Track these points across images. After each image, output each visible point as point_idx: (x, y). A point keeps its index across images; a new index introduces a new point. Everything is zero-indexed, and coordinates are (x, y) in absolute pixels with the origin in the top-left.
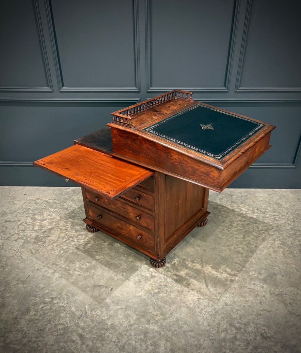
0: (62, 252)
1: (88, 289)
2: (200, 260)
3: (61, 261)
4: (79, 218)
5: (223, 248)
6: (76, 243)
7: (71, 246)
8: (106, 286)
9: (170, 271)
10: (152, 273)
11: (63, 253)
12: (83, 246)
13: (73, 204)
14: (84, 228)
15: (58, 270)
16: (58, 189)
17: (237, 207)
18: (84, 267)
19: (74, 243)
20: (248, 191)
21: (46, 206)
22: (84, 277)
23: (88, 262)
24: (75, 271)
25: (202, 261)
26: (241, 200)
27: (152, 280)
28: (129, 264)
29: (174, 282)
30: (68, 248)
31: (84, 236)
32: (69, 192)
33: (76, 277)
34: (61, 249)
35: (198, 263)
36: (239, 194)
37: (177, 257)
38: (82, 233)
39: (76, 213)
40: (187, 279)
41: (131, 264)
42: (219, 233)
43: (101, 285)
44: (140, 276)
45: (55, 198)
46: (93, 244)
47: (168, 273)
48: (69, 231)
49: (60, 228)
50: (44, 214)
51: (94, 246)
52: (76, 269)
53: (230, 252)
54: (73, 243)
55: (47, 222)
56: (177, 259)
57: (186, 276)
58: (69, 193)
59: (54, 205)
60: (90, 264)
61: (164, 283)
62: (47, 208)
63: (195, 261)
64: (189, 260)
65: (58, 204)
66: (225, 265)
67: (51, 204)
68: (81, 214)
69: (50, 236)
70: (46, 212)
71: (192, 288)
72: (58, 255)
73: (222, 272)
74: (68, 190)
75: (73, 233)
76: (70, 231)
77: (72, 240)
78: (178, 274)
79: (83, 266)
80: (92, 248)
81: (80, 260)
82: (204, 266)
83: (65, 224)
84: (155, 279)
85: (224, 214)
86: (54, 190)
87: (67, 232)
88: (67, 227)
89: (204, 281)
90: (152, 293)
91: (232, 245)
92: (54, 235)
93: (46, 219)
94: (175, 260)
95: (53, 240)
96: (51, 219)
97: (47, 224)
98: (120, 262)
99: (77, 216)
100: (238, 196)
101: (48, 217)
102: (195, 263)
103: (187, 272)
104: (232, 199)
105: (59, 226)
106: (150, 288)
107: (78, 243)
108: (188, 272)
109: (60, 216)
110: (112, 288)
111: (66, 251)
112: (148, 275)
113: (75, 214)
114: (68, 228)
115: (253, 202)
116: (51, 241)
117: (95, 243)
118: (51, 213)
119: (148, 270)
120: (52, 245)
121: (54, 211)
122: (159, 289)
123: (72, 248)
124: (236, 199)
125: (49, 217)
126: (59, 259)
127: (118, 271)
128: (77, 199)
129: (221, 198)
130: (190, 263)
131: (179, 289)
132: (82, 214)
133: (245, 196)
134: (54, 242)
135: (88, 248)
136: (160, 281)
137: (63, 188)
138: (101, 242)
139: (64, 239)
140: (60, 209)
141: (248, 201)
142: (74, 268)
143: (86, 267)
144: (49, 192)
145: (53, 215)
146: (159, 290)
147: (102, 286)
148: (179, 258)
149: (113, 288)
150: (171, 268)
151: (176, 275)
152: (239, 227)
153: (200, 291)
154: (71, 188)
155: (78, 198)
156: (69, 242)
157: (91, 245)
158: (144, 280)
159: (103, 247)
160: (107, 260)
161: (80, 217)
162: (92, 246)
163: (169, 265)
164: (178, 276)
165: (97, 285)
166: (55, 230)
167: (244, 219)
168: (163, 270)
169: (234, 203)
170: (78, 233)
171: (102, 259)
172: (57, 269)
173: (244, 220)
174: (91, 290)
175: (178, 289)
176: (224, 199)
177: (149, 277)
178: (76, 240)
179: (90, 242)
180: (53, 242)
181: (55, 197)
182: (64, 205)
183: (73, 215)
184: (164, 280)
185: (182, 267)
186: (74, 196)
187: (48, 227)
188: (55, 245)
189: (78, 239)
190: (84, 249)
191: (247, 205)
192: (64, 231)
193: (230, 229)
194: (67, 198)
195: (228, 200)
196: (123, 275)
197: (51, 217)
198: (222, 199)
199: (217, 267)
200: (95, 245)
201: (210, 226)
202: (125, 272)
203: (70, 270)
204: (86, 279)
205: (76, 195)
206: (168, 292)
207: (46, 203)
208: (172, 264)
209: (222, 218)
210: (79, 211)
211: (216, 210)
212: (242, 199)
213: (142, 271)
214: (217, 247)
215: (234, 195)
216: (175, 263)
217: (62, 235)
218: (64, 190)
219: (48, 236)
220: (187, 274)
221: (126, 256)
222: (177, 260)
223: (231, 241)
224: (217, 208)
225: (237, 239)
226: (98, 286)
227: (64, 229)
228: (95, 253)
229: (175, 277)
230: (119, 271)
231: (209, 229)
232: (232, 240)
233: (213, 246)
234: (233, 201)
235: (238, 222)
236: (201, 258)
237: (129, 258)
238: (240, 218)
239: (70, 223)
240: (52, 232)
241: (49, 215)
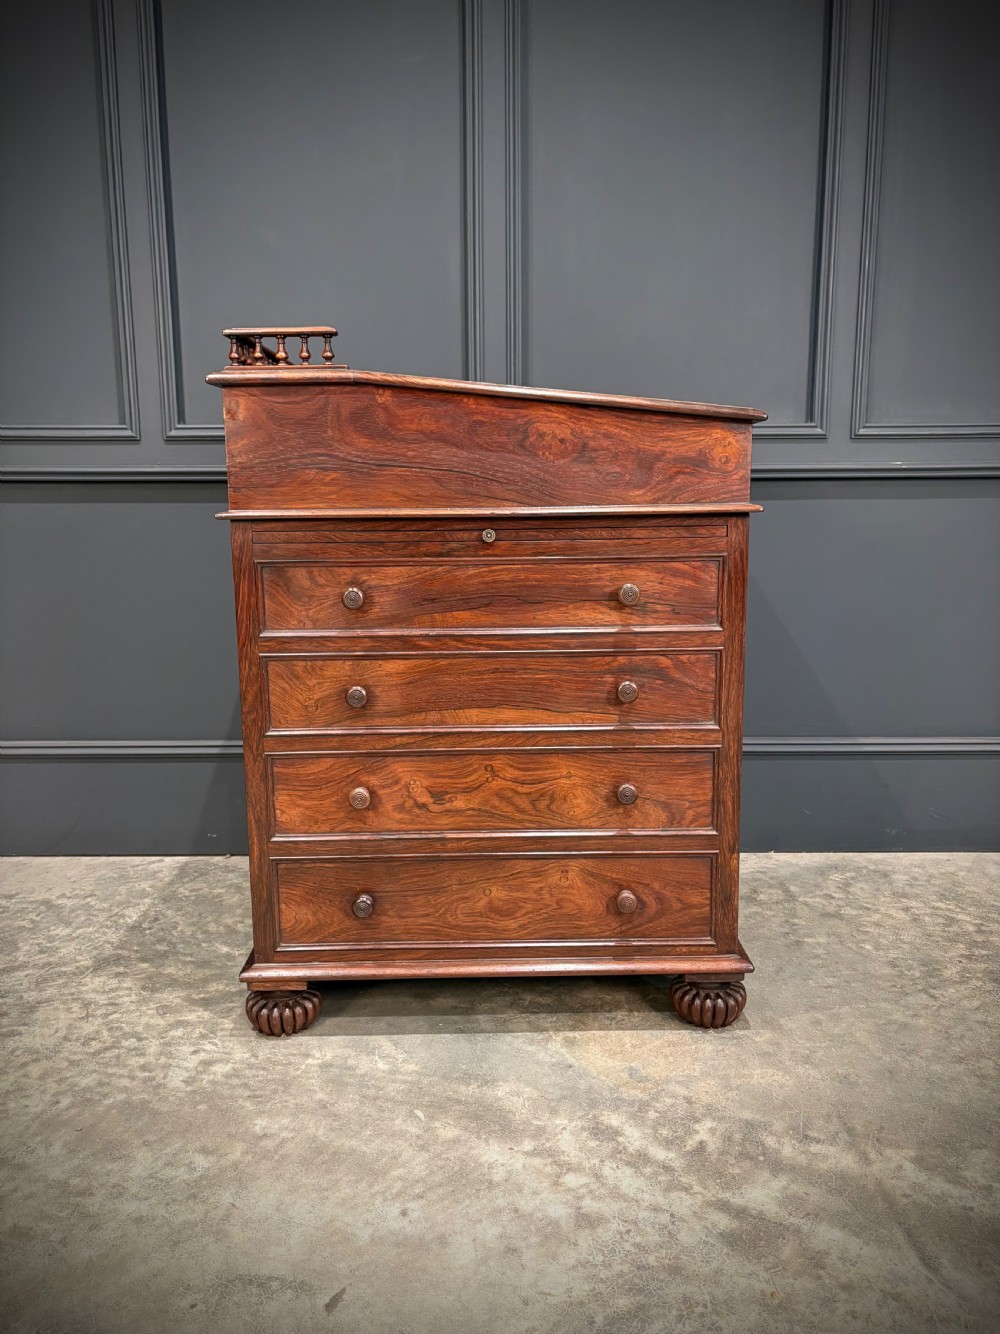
0: (65, 1102)
1: (185, 1303)
2: (834, 1126)
3: (48, 1145)
4: (189, 959)
5: (937, 1068)
6: (152, 1059)
7: (121, 1076)
8: (302, 1282)
9: (687, 1189)
10: (580, 1198)
11: (68, 1108)
12: (187, 1074)
13: (169, 913)
14: (203, 999)
15: (20, 1194)
16: (109, 864)
17: (929, 911)
18: (182, 1174)
19: (142, 1061)
20: (948, 860)
21: (37, 919)
22: (166, 1229)
23: (205, 1151)
24: (121, 1195)
25: (850, 1131)
26: (935, 889)
27: (585, 1239)
28: (438, 1156)
29: (718, 1246)
30: (101, 1084)
31: (197, 1031)
32: (156, 872)
33: (119, 1233)
34: (64, 1087)
35: (832, 1140)
36: (916, 870)
37: (704, 1115)
38: (191, 1017)
39: (174, 940)
40: (798, 1231)
41: (452, 1155)
42: (889, 1007)
43: (270, 1278)
44: (506, 1217)
45: (93, 891)
46: (242, 1062)
47: (674, 1195)
48: (128, 1012)
49: (83, 1000)
50: (18, 949)
51: (247, 1072)
52: (125, 1185)
53: (982, 1085)
54: (135, 1062)
55: (26, 976)
56: (708, 1124)
57: (783, 1213)
58: (160, 875)
59: (77, 916)
60: (212, 1159)
61: (663, 1252)
62: (42, 926)
63: (814, 1134)
64: (778, 1126)
65: (98, 910)
66: (985, 1146)
67: (65, 913)
68: (199, 945)
69: (20, 1034)
70: (31, 941)
71: (844, 1279)
72: (38, 1116)
73: (982, 1181)
74: (155, 867)
75: (145, 1020)
76: (132, 1008)
77: (135, 1049)
78: (737, 1201)
79: (170, 1172)
80: (236, 1081)
81: (161, 1140)
82: (872, 1156)
83: (114, 983)
84: (600, 1230)
85: (879, 934)
86: (92, 868)
87: (114, 1016)
88: (121, 993)
89: (899, 1236)
90: (599, 1320)
91: (980, 1055)
92: (45, 1030)
93: (24, 966)
94: (697, 1127)
95: (30, 1051)
96: (49, 964)
97: (21, 984)
98: (389, 1147)
99: (177, 953)
100: (916, 875)
101: (36, 957)
102: (818, 1141)
103: (785, 1188)
104: (890, 884)
105: (80, 992)
106: (581, 1289)
107: (163, 1060)
108: (788, 1192)
109: (95, 953)
110: (335, 1291)
111: (88, 1096)
112: (559, 1211)
113: (170, 943)
114: (126, 999)
115: (990, 891)
116: (18, 1053)
117: (253, 1060)
118: (56, 943)
119: (556, 1184)
120: (22, 1072)
121: (74, 935)
122: (641, 1291)
123: (125, 1082)
124: (911, 886)
125: (44, 958)
126: (39, 1139)
127: (373, 1196)
128: (187, 893)
129: (843, 881)
130: (786, 1140)
131: (764, 1286)
132: (204, 945)
133: (941, 874)
134: (35, 1056)
135: (213, 1083)
136: (637, 1245)
137: (137, 860)
138: (284, 1055)
139: (93, 1043)
140: (101, 930)
141: (968, 892)
142: (114, 1180)
143: (186, 1177)
144: (69, 874)
145: (64, 951)
146: (640, 1298)
147: (275, 1285)
148: (721, 1119)
149: (343, 1291)
150: (689, 1169)
151: (724, 1207)
152: (975, 983)
153: (897, 1297)
154: (168, 860)
155: (192, 891)
156: (118, 1057)
157: (233, 1069)
158: (534, 1240)
159: (299, 1076)
160: (314, 1139)
161: (191, 955)
162: (236, 1073)
163: (672, 1155)
164: (740, 1213)
165: (240, 1278)
166: (57, 1009)
167: (984, 952)
168: (640, 1182)
169: (908, 898)
170: (171, 1018)
171: (285, 1134)
172: (15, 1190)
173: (987, 956)
174: (201, 1307)
175: (758, 1286)
176: (859, 885)
177: (563, 1224)
178: (153, 1047)
179: (229, 1054)
180: (29, 1058)
181: (91, 888)
182: (123, 916)
183: (162, 947)
184: (657, 1238)
185: (747, 1164)
186: (177, 886)
187: (22, 997)
188: (35, 1070)
189: (168, 1044)
190: (189, 1089)
191: (971, 906)
192: (99, 1012)
193: (934, 988)
194: (144, 890)
195: (878, 890)
196: (404, 1213)
197: (50, 956)
198: (848, 885)
199: (951, 1161)
200: (251, 1067)
201: (835, 980)
202: (420, 1197)
203: (92, 1194)
204: (176, 1244)
205: (187, 883)
206: (700, 1309)
207: (43, 908)
208: (688, 1148)
209: (877, 947)
210: (193, 935)
211: (837, 921)
212: (934, 885)
213: (520, 1191)
214: (906, 1065)
215: (894, 872)
216: (701, 1143)
217: (88, 1028)
218: (137, 866)
219: (13, 1034)
220: (788, 1201)
221: (419, 1113)
222: (712, 1131)
223: (963, 1036)
224: (840, 915)
225: (989, 1027)
226: (251, 1282)
227: (105, 1002)
228: (248, 1104)
229: (723, 1222)
230: (383, 1193)
231: (834, 990)
232: (969, 1033)
233: (881, 1058)
234: (900, 890)
235: (960, 962)
236: (839, 1117)
237: (437, 1124)
238: (961, 948)
239: (138, 980)
240: (39, 1015)
241: (41, 952)
